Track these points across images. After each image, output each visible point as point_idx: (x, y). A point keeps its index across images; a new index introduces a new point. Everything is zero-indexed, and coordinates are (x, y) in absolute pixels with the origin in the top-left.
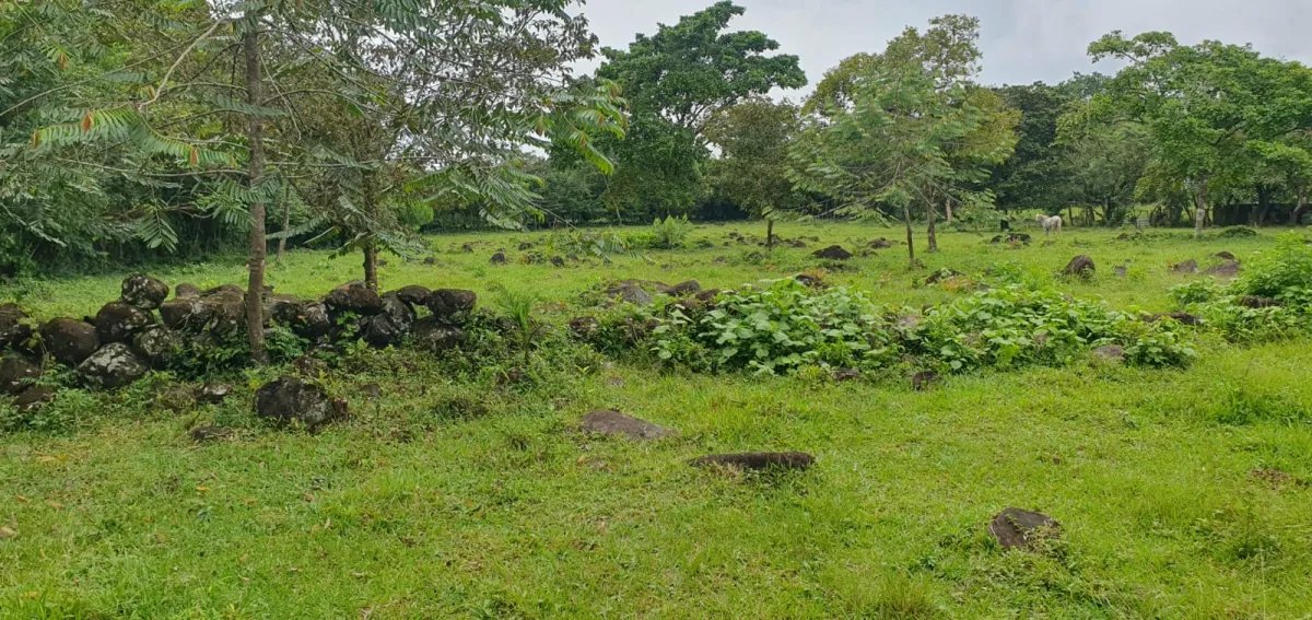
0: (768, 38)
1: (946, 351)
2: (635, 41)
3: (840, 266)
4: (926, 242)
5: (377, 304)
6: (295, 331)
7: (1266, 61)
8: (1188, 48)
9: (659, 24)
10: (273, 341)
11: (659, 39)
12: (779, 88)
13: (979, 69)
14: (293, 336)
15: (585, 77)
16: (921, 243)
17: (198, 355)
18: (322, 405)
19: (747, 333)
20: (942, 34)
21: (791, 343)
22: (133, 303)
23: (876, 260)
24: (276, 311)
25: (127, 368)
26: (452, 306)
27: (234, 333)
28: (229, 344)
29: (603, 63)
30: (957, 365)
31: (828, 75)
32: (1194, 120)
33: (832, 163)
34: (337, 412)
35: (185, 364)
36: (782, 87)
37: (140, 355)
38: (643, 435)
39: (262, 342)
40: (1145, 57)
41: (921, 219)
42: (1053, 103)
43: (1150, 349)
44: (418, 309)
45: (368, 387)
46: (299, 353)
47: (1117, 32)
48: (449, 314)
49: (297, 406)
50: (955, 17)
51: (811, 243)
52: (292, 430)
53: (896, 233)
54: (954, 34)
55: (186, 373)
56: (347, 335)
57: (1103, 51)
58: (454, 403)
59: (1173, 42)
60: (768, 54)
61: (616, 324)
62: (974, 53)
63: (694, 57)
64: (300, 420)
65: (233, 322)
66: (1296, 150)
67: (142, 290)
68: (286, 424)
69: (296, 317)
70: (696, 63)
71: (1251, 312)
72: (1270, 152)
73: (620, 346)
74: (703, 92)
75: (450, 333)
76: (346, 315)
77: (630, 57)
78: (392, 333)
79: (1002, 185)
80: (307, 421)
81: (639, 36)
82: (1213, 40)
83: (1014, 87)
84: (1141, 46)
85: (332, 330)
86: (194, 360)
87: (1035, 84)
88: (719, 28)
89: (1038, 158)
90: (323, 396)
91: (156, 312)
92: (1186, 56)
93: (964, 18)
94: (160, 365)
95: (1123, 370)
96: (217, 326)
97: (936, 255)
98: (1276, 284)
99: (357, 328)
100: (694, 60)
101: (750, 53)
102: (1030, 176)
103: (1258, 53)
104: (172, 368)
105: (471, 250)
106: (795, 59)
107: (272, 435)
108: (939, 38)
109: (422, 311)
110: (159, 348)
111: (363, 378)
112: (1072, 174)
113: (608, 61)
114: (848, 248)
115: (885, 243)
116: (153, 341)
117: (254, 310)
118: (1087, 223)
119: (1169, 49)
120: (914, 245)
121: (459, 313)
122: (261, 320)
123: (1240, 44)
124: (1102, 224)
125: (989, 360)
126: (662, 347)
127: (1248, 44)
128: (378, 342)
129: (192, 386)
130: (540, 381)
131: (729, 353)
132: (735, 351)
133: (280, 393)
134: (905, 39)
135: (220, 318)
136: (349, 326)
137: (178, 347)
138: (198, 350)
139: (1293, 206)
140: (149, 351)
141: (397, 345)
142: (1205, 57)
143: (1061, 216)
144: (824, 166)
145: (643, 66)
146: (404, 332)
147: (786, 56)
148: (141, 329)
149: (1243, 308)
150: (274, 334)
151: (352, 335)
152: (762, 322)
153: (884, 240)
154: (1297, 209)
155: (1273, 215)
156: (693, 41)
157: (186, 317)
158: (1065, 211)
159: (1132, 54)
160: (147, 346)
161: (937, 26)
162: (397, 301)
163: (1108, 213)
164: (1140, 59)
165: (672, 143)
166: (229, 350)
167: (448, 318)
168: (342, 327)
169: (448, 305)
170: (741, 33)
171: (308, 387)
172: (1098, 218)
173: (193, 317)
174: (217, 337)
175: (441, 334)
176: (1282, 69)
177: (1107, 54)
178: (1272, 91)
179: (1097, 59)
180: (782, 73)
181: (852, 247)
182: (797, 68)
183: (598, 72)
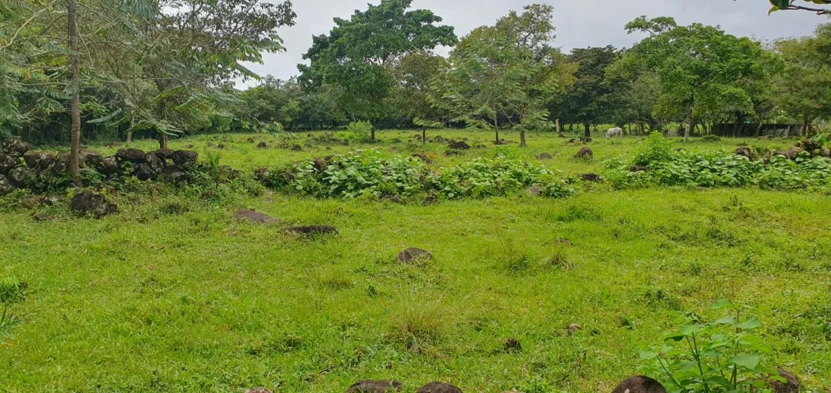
0: (434, 14)
1: (447, 188)
2: (354, 14)
4: (520, 141)
5: (143, 157)
6: (99, 170)
7: (728, 36)
8: (683, 27)
9: (369, 4)
10: (85, 175)
11: (368, 13)
12: (441, 46)
13: (555, 37)
14: (96, 173)
15: (323, 35)
17: (43, 181)
18: (104, 206)
19: (344, 177)
20: (531, 16)
21: (366, 182)
22: (8, 153)
24: (87, 159)
25: (4, 187)
26: (183, 158)
27: (64, 170)
28: (61, 176)
29: (334, 27)
30: (451, 195)
32: (681, 70)
33: (457, 93)
34: (112, 209)
35: (37, 185)
36: (444, 45)
37: (12, 181)
38: (262, 221)
39: (78, 175)
40: (658, 32)
43: (551, 189)
44: (167, 161)
45: (134, 200)
46: (99, 181)
47: (643, 17)
48: (182, 163)
49: (90, 206)
50: (539, 5)
52: (88, 218)
54: (538, 16)
55: (37, 191)
56: (125, 173)
57: (634, 27)
58: (172, 206)
59: (674, 24)
60: (435, 24)
61: (280, 172)
62: (549, 27)
63: (390, 25)
64: (92, 213)
65: (63, 164)
66: (739, 90)
67: (13, 146)
68: (84, 215)
69: (98, 163)
70: (391, 29)
71: (631, 174)
72: (724, 91)
73: (280, 184)
74: (393, 47)
75: (183, 174)
76: (126, 163)
77: (351, 24)
78: (151, 173)
79: (585, 109)
80: (95, 213)
81: (357, 11)
82: (697, 23)
83: (594, 48)
84: (656, 26)
85: (118, 171)
86: (41, 183)
87: (608, 47)
88: (405, 8)
90: (105, 201)
91: (22, 159)
92: (681, 33)
93: (544, 6)
94: (22, 185)
95: (536, 199)
96: (55, 166)
98: (647, 159)
99: (132, 170)
100: (390, 27)
101: (424, 24)
102: (603, 103)
103: (724, 31)
104: (29, 187)
105: (253, 141)
106: (452, 29)
107: (76, 219)
108: (528, 18)
109: (169, 162)
110: (22, 177)
111: (132, 195)
113: (338, 27)
114: (469, 143)
116: (19, 174)
117: (74, 157)
119: (672, 28)
121: (187, 163)
122: (78, 163)
123: (714, 26)
125: (469, 193)
126: (298, 184)
128: (143, 177)
129: (40, 197)
130: (222, 198)
131: (333, 187)
132: (337, 186)
133: (82, 199)
134: (509, 18)
135: (57, 162)
136: (127, 169)
137: (33, 177)
138: (44, 179)
139: (757, 124)
140: (17, 179)
141: (154, 179)
142: (693, 32)
143: (624, 128)
144: (452, 95)
145: (358, 30)
146: (158, 173)
147: (446, 26)
148: (13, 167)
149: (627, 171)
150: (85, 171)
151: (128, 173)
152: (352, 171)
154: (760, 126)
156: (388, 15)
157: (37, 161)
158: (626, 125)
159: (651, 30)
160: (16, 176)
161: (528, 10)
162: (155, 156)
164: (655, 33)
165: (374, 78)
166: (60, 179)
167: (182, 166)
168: (124, 169)
169: (182, 158)
170: (419, 11)
171: (96, 196)
173: (41, 161)
174: (54, 172)
175: (178, 174)
176: (735, 41)
177: (636, 29)
178: (729, 54)
179: (630, 32)
180: (444, 37)
181: (472, 143)
182: (453, 34)
183: (331, 33)
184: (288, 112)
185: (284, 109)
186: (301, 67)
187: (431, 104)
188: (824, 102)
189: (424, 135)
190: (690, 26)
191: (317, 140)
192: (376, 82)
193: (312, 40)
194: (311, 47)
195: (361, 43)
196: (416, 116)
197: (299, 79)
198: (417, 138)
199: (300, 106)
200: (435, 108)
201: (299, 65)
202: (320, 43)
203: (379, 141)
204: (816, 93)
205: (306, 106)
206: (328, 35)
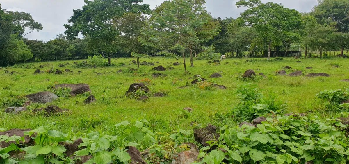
3: (160, 74)
4: (190, 63)
7: (286, 9)
15: (79, 9)
16: (188, 63)
23: (174, 71)
29: (85, 5)
31: (157, 8)
32: (268, 25)
36: (145, 14)
40: (252, 7)
41: (188, 56)
42: (223, 23)
51: (156, 64)
53: (181, 60)
57: (240, 4)
59: (260, 2)
60: (140, 4)
77: (94, 3)
82: (271, 2)
84: (251, 3)
87: (218, 18)
89: (219, 39)
92: (264, 7)
97: (193, 68)
100: (115, 5)
101: (134, 3)
103: (283, 6)
106: (148, 6)
112: (228, 43)
113: (87, 5)
114: (165, 67)
115: (178, 64)
118: (232, 57)
119: (259, 5)
120: (186, 64)
123: (278, 3)
124: (236, 57)
127: (280, 3)
139: (285, 51)
142: (269, 7)
143: (225, 55)
144: (154, 38)
145: (98, 6)
147: (145, 4)
153: (177, 63)
154: (286, 53)
155: (280, 54)
158: (226, 53)
159: (249, 6)
163: (237, 54)
164: (251, 7)
172: (234, 55)
176: (290, 11)
177: (241, 6)
178: (288, 17)
179: (238, 7)
180: (144, 9)
181: (167, 66)
182: (149, 9)
183: (83, 8)
184: (70, 51)
185: (68, 49)
186: (66, 26)
187: (142, 43)
188: (328, 40)
189: (138, 61)
190: (267, 4)
191: (78, 65)
192: (109, 33)
193: (73, 12)
194: (73, 15)
195: (100, 12)
196: (133, 51)
197: (66, 32)
198: (134, 62)
199: (75, 48)
200: (144, 46)
201: (65, 25)
202: (77, 13)
203: (113, 65)
204: (324, 36)
205: (79, 48)
206: (82, 9)
